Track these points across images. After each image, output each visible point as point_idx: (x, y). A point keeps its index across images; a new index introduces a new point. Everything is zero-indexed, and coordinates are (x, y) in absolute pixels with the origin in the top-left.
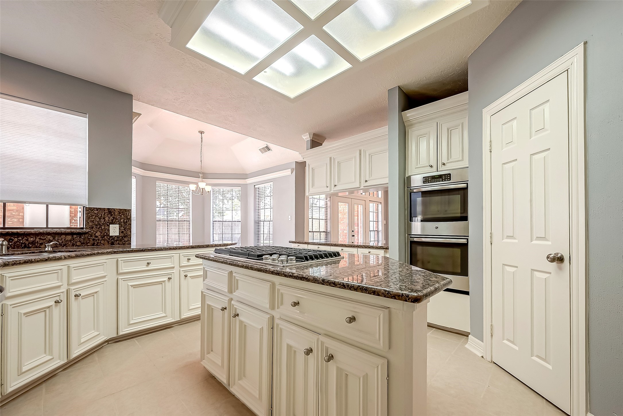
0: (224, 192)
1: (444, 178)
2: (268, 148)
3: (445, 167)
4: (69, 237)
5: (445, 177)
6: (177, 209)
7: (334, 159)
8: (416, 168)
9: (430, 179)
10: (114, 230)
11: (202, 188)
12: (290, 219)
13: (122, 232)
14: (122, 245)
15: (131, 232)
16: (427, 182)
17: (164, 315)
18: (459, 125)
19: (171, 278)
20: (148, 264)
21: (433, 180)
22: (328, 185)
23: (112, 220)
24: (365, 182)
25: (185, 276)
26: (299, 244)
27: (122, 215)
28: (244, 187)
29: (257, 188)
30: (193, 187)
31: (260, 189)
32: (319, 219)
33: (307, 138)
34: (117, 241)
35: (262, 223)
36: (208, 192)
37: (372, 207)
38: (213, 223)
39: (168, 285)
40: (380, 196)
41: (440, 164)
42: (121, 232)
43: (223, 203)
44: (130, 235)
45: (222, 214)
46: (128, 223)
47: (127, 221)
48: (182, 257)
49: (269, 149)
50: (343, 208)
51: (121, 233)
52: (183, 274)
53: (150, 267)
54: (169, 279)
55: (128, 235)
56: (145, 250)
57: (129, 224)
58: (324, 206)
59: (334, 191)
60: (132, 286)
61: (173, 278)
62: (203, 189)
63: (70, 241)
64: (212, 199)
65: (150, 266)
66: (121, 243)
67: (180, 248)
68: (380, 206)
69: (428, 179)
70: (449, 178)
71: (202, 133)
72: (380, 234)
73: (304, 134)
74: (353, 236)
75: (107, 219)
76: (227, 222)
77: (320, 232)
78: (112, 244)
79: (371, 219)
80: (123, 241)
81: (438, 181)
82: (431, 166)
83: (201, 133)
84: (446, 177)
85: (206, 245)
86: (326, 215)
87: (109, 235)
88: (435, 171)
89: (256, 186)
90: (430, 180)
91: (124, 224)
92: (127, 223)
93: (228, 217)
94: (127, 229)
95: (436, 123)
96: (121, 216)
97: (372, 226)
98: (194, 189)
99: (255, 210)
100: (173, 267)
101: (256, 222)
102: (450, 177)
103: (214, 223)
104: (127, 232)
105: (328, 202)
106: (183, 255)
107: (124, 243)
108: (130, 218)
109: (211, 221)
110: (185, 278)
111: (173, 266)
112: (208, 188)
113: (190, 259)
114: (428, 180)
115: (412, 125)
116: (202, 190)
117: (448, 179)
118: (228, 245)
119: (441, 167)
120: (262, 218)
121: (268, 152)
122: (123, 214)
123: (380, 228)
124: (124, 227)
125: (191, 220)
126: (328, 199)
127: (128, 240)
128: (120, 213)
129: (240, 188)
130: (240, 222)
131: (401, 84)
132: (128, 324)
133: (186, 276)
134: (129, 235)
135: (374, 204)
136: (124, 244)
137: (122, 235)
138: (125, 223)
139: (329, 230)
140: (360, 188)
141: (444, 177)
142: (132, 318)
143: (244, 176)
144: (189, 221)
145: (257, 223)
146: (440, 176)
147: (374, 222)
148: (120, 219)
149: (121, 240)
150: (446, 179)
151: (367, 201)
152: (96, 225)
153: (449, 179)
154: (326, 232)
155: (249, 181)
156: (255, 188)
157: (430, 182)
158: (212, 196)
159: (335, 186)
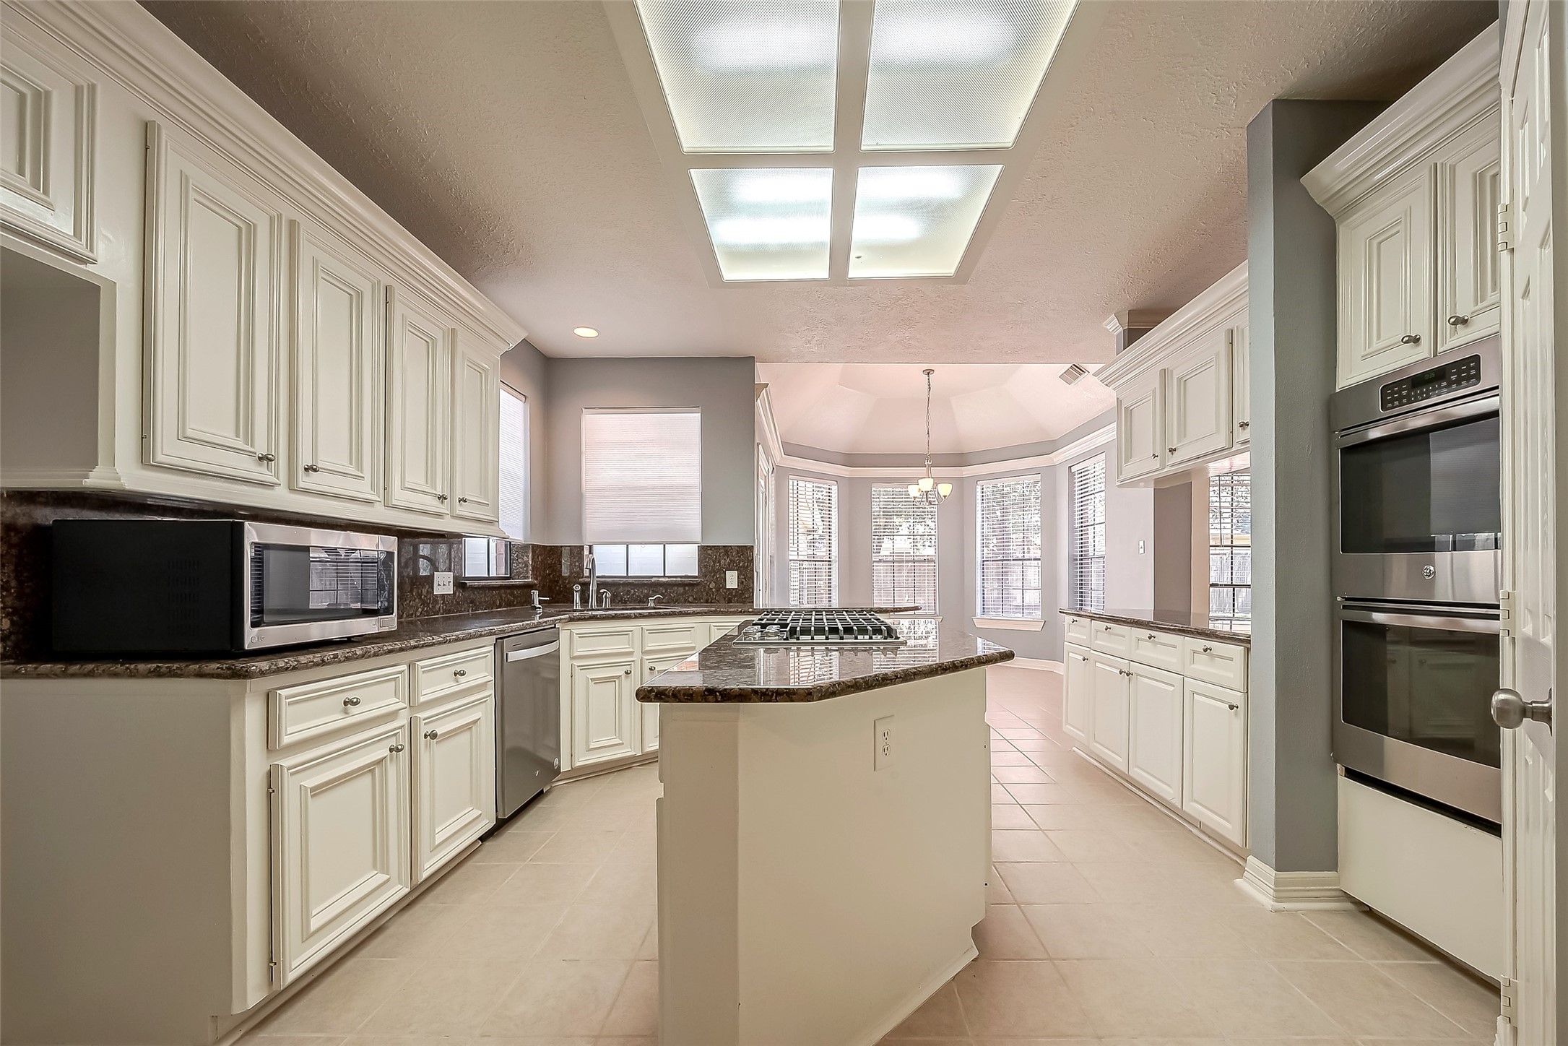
1: (1453, 378)
2: (1077, 370)
4: (681, 590)
5: (1460, 372)
7: (1171, 373)
8: (1364, 358)
9: (1404, 389)
10: (732, 580)
12: (1142, 551)
13: (742, 583)
15: (753, 582)
16: (1396, 403)
21: (1416, 393)
23: (729, 564)
24: (1243, 430)
27: (741, 555)
28: (1048, 473)
29: (1077, 473)
31: (1084, 475)
32: (1232, 547)
33: (1114, 326)
34: (735, 597)
35: (1088, 563)
38: (983, 565)
41: (1444, 324)
42: (740, 583)
46: (749, 568)
47: (748, 565)
57: (751, 570)
63: (682, 594)
64: (978, 509)
66: (740, 600)
69: (1399, 392)
70: (1472, 373)
73: (1105, 320)
75: (722, 562)
78: (730, 601)
81: (1434, 395)
82: (1416, 340)
83: (928, 373)
84: (1464, 371)
87: (725, 588)
88: (1429, 355)
89: (1074, 469)
90: (1404, 393)
91: (745, 569)
94: (749, 577)
96: (741, 557)
99: (1071, 527)
101: (1077, 560)
102: (1478, 368)
103: (985, 563)
104: (748, 582)
108: (752, 560)
109: (979, 560)
112: (944, 490)
114: (1400, 394)
117: (1467, 378)
120: (1089, 549)
121: (1081, 377)
122: (743, 554)
124: (744, 574)
128: (738, 553)
129: (1039, 478)
130: (1040, 562)
134: (751, 587)
137: (742, 587)
138: (746, 567)
140: (1233, 449)
141: (1455, 374)
143: (1048, 447)
144: (934, 561)
145: (1079, 562)
146: (1443, 373)
148: (740, 563)
149: (740, 597)
150: (1463, 379)
152: (711, 573)
153: (1473, 377)
155: (1059, 457)
156: (1071, 474)
157: (1405, 401)
158: (979, 501)
159: (1172, 451)
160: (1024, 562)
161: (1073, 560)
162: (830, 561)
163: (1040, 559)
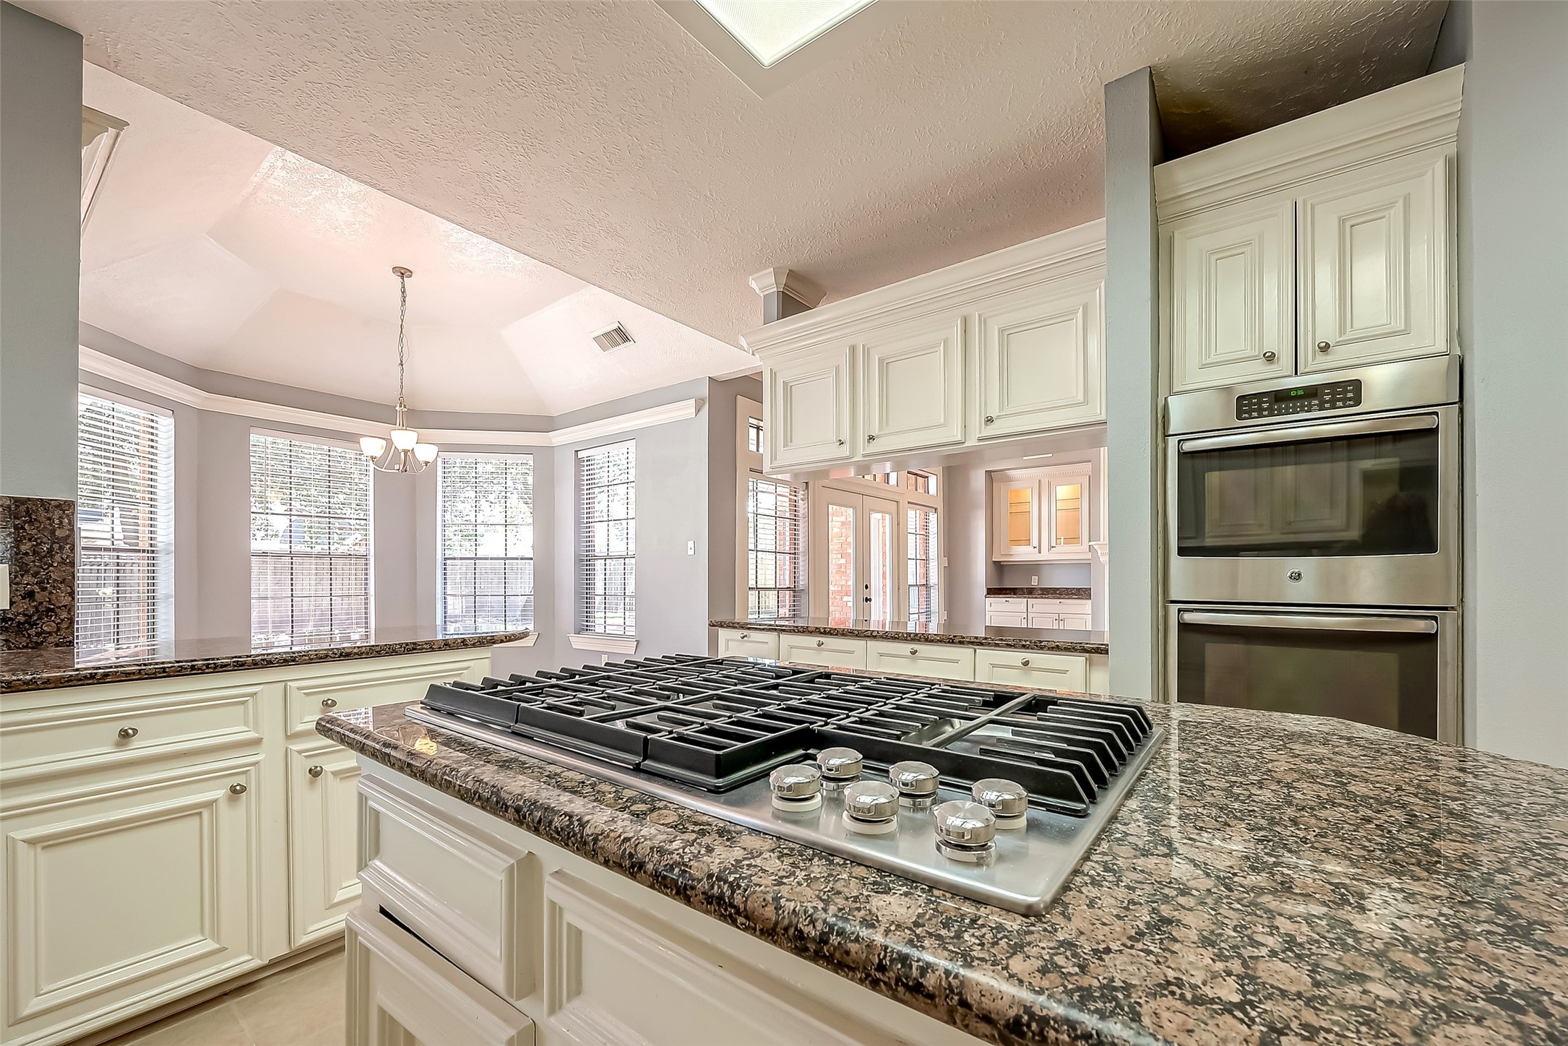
0: (480, 479)
1: (1327, 398)
2: (620, 335)
3: (1329, 358)
5: (1333, 394)
6: (323, 520)
7: (867, 352)
8: (1204, 366)
9: (1265, 402)
11: (404, 451)
12: (691, 552)
13: (30, 595)
14: (26, 647)
15: (72, 594)
16: (1255, 414)
17: (211, 945)
18: (1392, 205)
19: (244, 789)
20: (125, 735)
21: (1280, 407)
22: (845, 436)
24: (986, 424)
25: (310, 770)
26: (746, 632)
27: (25, 522)
28: (544, 457)
29: (585, 459)
30: (372, 447)
31: (593, 462)
32: (775, 552)
33: (764, 284)
35: (599, 564)
36: (427, 463)
37: (913, 518)
38: (445, 565)
39: (231, 819)
40: (933, 490)
41: (1306, 348)
42: (20, 594)
43: (478, 509)
44: (70, 609)
45: (473, 543)
46: (58, 558)
47: (50, 550)
48: (296, 698)
49: (625, 338)
50: (840, 520)
51: (24, 598)
52: (300, 767)
53: (136, 749)
54: (236, 791)
55: (59, 608)
56: (106, 675)
57: (63, 562)
58: (788, 515)
59: (864, 456)
60: (32, 842)
61: (252, 788)
62: (406, 452)
64: (439, 489)
65: (136, 742)
66: (21, 640)
67: (285, 661)
68: (933, 518)
69: (1260, 403)
70: (1350, 395)
71: (403, 273)
72: (934, 594)
73: (757, 272)
74: (867, 600)
76: (490, 561)
77: (778, 590)
79: (911, 554)
80: (32, 632)
81: (1302, 410)
82: (1271, 358)
83: (403, 275)
84: (1340, 393)
85: (407, 644)
86: (794, 540)
88: (1289, 373)
89: (581, 455)
90: (1265, 406)
91: (40, 560)
92: (52, 556)
93: (491, 545)
94: (55, 581)
95: (1290, 201)
96: (23, 528)
97: (913, 573)
98: (378, 453)
99: (578, 522)
100: (257, 742)
101: (582, 560)
102: (1357, 392)
103: (448, 562)
104: (51, 593)
105: (801, 502)
106: (300, 689)
107: (36, 643)
108: (68, 536)
109: (439, 558)
110: (312, 783)
111: (253, 735)
112: (426, 453)
113: (334, 703)
114: (1260, 406)
115: (1186, 214)
116: (402, 455)
117: (1344, 400)
118: (494, 643)
119: (1314, 358)
120: (600, 549)
121: (623, 346)
122: (30, 522)
123: (934, 579)
124: (37, 573)
125: (372, 553)
126: (801, 494)
127: (59, 629)
129: (530, 460)
130: (532, 561)
131: (1165, 56)
132: (11, 1022)
133: (315, 773)
134: (65, 606)
135: (918, 511)
136: (37, 646)
137: (24, 605)
138: (45, 556)
139: (802, 582)
141: (1327, 394)
142: (37, 986)
143: (547, 424)
144: (365, 557)
145: (585, 562)
146: (1311, 393)
147: (918, 561)
149: (20, 630)
150: (1339, 400)
151: (903, 504)
153: (1351, 399)
154: (793, 590)
155: (558, 438)
156: (578, 461)
157: (1266, 413)
158: (440, 479)
159: (871, 438)
160: (507, 561)
161: (578, 560)
162: (153, 552)
163: (531, 559)
